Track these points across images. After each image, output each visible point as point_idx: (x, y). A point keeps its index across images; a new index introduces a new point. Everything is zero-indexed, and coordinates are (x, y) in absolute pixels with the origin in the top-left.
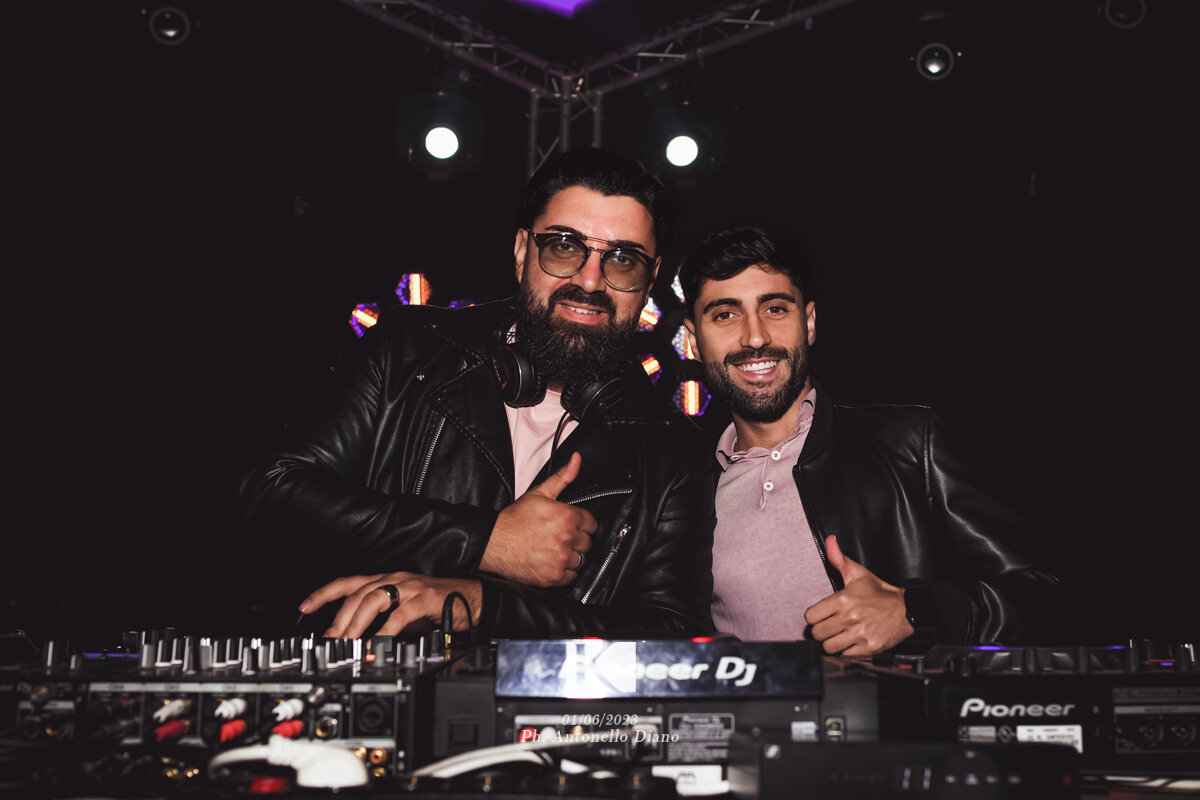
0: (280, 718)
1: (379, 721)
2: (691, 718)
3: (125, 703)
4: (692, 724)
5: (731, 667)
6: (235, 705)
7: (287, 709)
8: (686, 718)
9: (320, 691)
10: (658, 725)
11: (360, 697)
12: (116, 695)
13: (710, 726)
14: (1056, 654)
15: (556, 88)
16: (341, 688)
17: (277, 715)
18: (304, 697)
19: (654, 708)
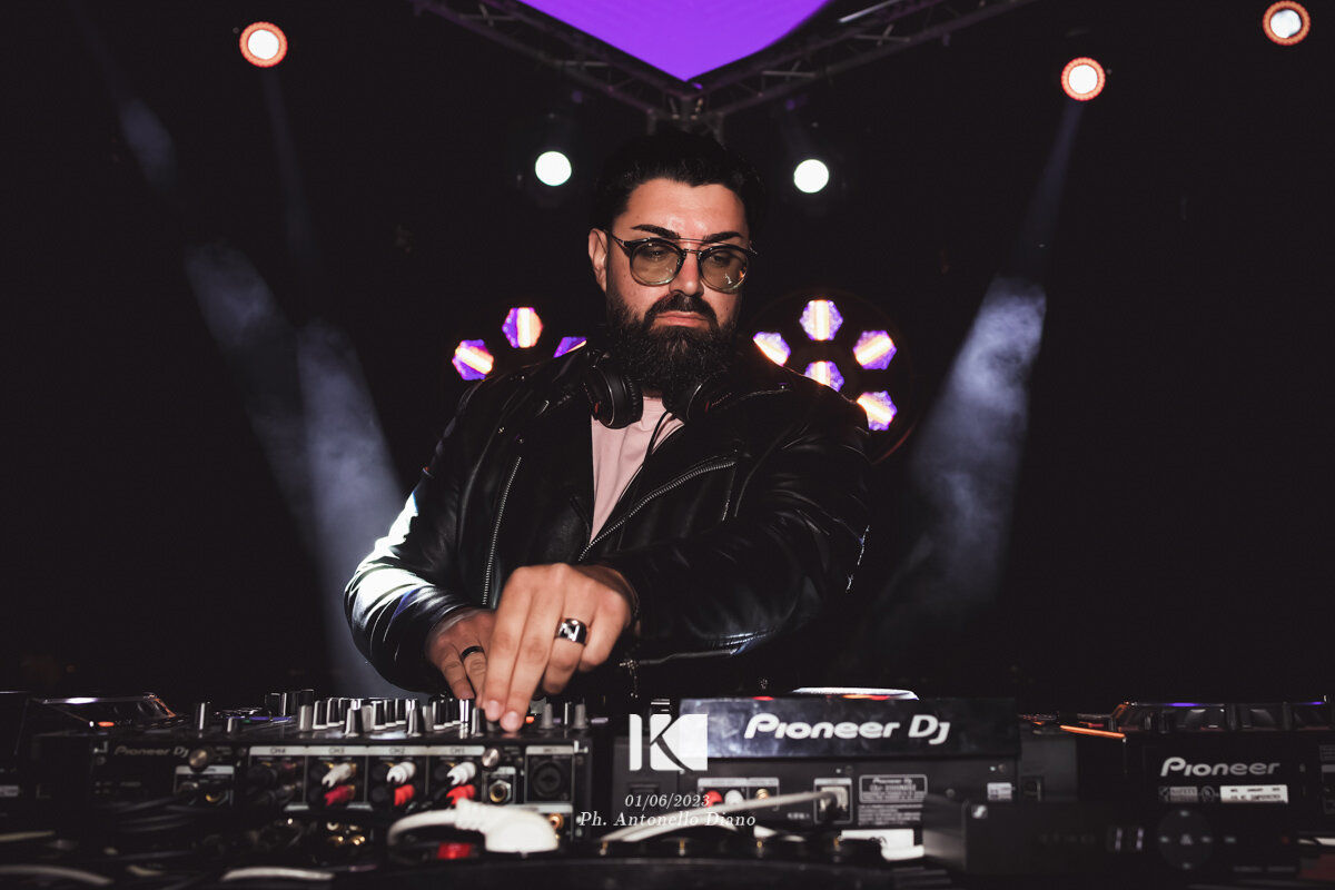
0: (455, 782)
1: (557, 784)
2: (881, 779)
3: (289, 767)
4: (883, 785)
5: (924, 725)
6: (405, 768)
7: (461, 773)
8: (877, 779)
9: (494, 753)
10: (847, 787)
11: (536, 759)
12: (277, 759)
13: (902, 787)
14: (1254, 711)
15: (674, 108)
16: (515, 750)
17: (452, 778)
18: (477, 760)
19: (843, 769)
